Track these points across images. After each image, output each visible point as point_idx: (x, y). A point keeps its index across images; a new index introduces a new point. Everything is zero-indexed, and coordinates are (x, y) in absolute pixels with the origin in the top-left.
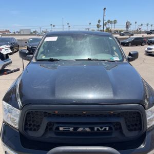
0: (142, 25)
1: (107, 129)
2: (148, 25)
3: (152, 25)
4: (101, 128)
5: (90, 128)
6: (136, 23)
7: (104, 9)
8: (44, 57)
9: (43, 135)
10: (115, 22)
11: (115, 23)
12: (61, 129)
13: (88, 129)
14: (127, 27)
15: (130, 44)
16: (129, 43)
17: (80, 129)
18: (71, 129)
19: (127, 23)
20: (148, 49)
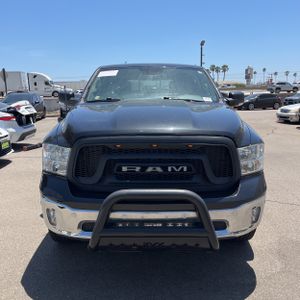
0: (276, 74)
1: (185, 169)
2: (287, 73)
3: (295, 75)
4: (177, 168)
5: (162, 167)
6: (264, 70)
7: (202, 44)
8: (97, 98)
9: (100, 181)
10: (225, 68)
11: (224, 71)
12: (124, 169)
13: (159, 169)
14: (248, 77)
15: (251, 106)
16: (249, 103)
17: (150, 169)
18: (138, 169)
19: (247, 71)
20: (282, 111)
